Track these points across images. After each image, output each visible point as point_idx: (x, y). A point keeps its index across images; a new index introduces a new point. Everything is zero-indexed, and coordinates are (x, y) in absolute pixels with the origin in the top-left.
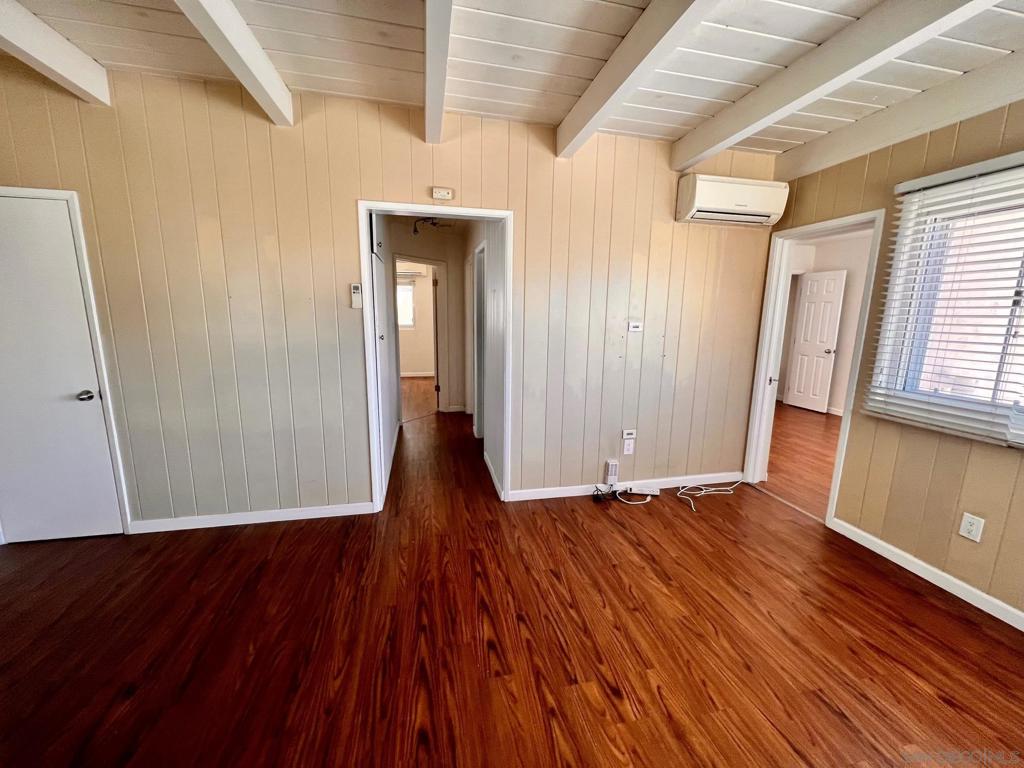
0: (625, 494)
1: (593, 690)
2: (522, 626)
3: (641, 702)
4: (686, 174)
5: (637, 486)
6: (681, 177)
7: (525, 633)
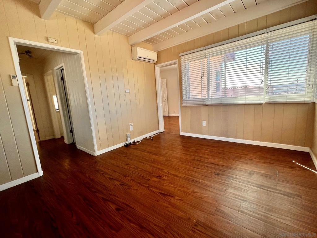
0: (133, 142)
1: (155, 179)
2: (127, 177)
3: (166, 175)
4: (133, 47)
5: (136, 140)
6: (132, 47)
7: (129, 178)
